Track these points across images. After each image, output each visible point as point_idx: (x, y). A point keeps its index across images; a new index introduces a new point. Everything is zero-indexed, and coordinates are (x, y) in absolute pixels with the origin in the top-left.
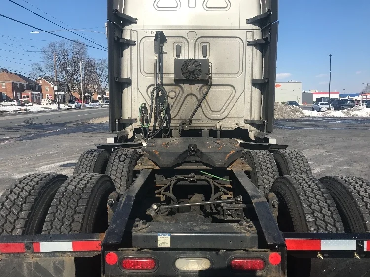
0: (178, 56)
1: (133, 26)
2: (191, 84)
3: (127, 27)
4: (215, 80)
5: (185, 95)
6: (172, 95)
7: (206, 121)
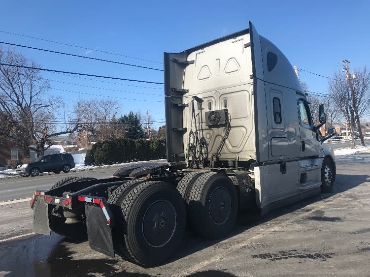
0: (210, 109)
1: (187, 94)
2: (218, 128)
3: (184, 96)
4: (233, 123)
5: (215, 136)
6: (208, 136)
7: (229, 155)
